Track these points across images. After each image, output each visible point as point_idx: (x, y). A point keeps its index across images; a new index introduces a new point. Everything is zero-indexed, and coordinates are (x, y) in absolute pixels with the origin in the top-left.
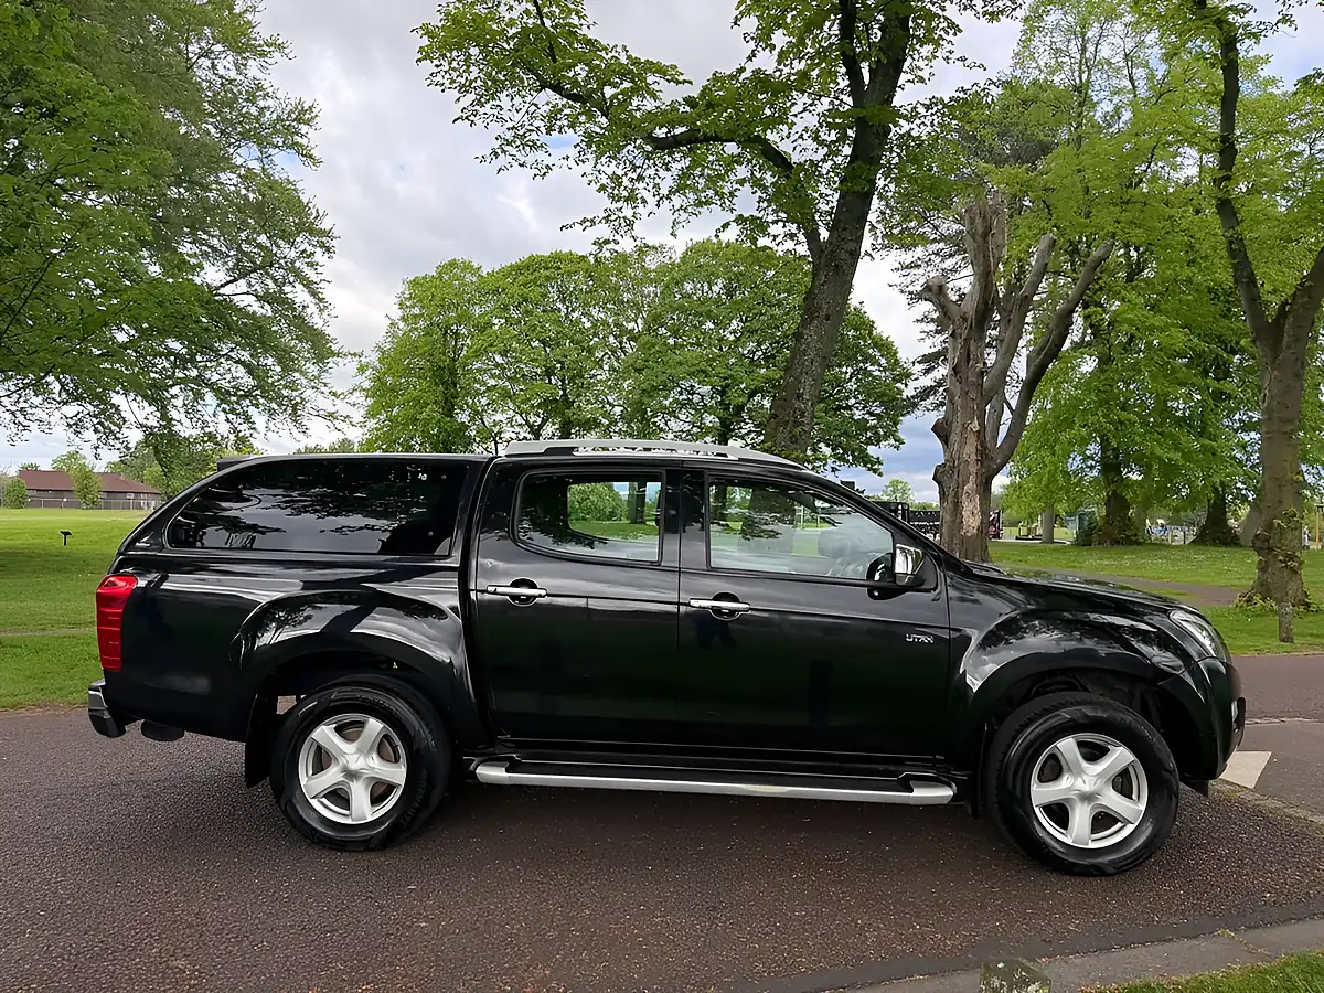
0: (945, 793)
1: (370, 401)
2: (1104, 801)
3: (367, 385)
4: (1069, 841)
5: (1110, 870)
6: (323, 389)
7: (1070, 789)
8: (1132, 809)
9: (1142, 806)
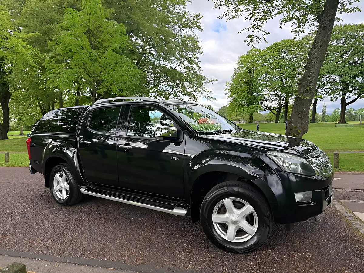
0: (183, 212)
1: (230, 93)
2: (240, 225)
3: (229, 88)
4: (226, 238)
5: (239, 252)
6: (206, 91)
7: (227, 218)
8: (251, 230)
9: (256, 229)
